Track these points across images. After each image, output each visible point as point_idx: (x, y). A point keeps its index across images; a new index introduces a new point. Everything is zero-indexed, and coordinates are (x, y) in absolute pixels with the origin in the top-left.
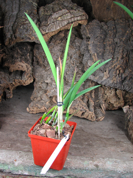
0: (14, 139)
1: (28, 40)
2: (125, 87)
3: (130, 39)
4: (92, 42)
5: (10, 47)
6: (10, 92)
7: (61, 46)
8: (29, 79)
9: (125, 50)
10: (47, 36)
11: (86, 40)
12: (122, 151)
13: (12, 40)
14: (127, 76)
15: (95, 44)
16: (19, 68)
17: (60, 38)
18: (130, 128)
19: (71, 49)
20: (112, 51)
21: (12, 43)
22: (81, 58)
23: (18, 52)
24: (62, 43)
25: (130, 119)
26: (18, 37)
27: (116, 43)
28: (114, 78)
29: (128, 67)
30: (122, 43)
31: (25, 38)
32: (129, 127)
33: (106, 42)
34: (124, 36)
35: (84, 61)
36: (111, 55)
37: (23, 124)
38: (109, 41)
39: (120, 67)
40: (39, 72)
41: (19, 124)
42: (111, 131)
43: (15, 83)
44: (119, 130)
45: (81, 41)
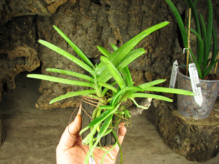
0: (25, 151)
1: (28, 13)
2: (155, 69)
3: (161, 5)
4: (113, 12)
5: (4, 23)
6: (11, 81)
7: (73, 16)
8: (35, 62)
9: (154, 21)
10: (53, 6)
11: (105, 9)
12: (153, 153)
13: (7, 13)
14: (158, 57)
15: (117, 15)
16: (20, 54)
17: (71, 5)
18: (162, 124)
19: (86, 20)
20: (139, 24)
21: (7, 17)
22: (99, 32)
23: (16, 29)
24: (74, 12)
25: (162, 115)
26: (14, 9)
27: (144, 12)
28: (142, 61)
29: (158, 44)
30: (151, 13)
31: (24, 10)
32: (160, 124)
33: (131, 10)
34: (154, 3)
35: (103, 37)
36: (138, 29)
37: (33, 127)
38: (135, 9)
39: (149, 45)
40: (47, 53)
41: (28, 128)
42: (140, 126)
43: (17, 69)
44: (149, 124)
45: (98, 7)
